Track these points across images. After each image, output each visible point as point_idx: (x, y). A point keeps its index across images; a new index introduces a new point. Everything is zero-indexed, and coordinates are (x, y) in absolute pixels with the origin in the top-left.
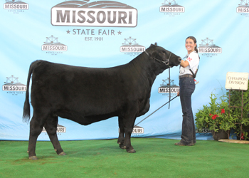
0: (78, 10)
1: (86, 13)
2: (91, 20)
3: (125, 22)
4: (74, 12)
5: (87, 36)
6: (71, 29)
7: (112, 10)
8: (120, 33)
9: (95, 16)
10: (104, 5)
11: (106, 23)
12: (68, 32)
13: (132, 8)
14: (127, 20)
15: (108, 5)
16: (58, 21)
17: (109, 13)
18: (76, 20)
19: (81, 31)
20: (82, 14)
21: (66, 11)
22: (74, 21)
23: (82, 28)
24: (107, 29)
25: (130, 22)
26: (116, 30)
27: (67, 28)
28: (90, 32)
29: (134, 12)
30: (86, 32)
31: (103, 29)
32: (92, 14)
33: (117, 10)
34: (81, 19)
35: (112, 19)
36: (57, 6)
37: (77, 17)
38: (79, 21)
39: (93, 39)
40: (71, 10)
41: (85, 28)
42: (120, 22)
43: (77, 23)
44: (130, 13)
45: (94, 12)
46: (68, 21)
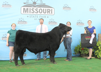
0: (31, 8)
1: (35, 9)
2: (37, 12)
3: (50, 13)
4: (30, 9)
5: (35, 18)
6: (29, 15)
7: (45, 8)
8: (48, 17)
9: (38, 10)
10: (42, 6)
11: (43, 13)
12: (28, 17)
13: (53, 8)
14: (50, 12)
15: (43, 6)
16: (24, 12)
17: (44, 9)
18: (31, 12)
19: (33, 16)
20: (33, 10)
21: (27, 8)
22: (30, 12)
23: (33, 15)
24: (43, 16)
25: (52, 13)
26: (47, 16)
27: (27, 15)
28: (36, 16)
29: (53, 9)
30: (35, 16)
31: (41, 15)
32: (37, 10)
33: (47, 9)
34: (33, 12)
35: (45, 12)
36: (23, 6)
37: (31, 11)
38: (32, 12)
39: (38, 19)
40: (29, 8)
41: (34, 15)
42: (48, 13)
43: (31, 13)
44: (52, 10)
45: (38, 9)
46: (28, 12)
